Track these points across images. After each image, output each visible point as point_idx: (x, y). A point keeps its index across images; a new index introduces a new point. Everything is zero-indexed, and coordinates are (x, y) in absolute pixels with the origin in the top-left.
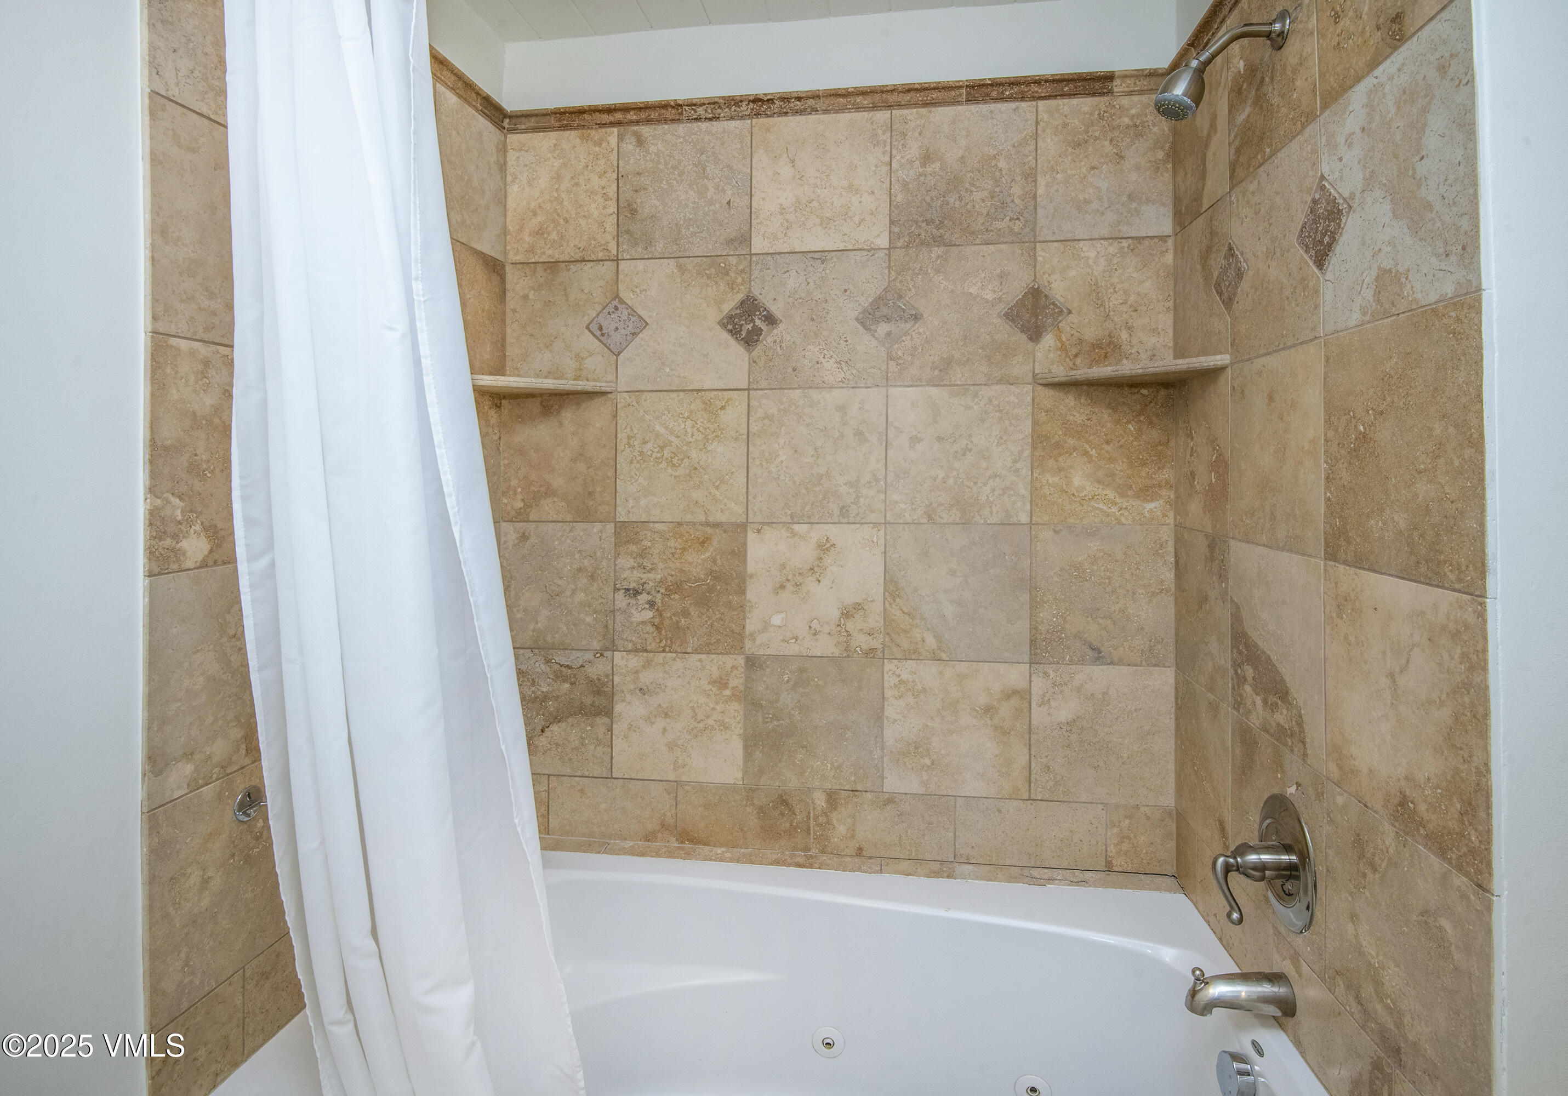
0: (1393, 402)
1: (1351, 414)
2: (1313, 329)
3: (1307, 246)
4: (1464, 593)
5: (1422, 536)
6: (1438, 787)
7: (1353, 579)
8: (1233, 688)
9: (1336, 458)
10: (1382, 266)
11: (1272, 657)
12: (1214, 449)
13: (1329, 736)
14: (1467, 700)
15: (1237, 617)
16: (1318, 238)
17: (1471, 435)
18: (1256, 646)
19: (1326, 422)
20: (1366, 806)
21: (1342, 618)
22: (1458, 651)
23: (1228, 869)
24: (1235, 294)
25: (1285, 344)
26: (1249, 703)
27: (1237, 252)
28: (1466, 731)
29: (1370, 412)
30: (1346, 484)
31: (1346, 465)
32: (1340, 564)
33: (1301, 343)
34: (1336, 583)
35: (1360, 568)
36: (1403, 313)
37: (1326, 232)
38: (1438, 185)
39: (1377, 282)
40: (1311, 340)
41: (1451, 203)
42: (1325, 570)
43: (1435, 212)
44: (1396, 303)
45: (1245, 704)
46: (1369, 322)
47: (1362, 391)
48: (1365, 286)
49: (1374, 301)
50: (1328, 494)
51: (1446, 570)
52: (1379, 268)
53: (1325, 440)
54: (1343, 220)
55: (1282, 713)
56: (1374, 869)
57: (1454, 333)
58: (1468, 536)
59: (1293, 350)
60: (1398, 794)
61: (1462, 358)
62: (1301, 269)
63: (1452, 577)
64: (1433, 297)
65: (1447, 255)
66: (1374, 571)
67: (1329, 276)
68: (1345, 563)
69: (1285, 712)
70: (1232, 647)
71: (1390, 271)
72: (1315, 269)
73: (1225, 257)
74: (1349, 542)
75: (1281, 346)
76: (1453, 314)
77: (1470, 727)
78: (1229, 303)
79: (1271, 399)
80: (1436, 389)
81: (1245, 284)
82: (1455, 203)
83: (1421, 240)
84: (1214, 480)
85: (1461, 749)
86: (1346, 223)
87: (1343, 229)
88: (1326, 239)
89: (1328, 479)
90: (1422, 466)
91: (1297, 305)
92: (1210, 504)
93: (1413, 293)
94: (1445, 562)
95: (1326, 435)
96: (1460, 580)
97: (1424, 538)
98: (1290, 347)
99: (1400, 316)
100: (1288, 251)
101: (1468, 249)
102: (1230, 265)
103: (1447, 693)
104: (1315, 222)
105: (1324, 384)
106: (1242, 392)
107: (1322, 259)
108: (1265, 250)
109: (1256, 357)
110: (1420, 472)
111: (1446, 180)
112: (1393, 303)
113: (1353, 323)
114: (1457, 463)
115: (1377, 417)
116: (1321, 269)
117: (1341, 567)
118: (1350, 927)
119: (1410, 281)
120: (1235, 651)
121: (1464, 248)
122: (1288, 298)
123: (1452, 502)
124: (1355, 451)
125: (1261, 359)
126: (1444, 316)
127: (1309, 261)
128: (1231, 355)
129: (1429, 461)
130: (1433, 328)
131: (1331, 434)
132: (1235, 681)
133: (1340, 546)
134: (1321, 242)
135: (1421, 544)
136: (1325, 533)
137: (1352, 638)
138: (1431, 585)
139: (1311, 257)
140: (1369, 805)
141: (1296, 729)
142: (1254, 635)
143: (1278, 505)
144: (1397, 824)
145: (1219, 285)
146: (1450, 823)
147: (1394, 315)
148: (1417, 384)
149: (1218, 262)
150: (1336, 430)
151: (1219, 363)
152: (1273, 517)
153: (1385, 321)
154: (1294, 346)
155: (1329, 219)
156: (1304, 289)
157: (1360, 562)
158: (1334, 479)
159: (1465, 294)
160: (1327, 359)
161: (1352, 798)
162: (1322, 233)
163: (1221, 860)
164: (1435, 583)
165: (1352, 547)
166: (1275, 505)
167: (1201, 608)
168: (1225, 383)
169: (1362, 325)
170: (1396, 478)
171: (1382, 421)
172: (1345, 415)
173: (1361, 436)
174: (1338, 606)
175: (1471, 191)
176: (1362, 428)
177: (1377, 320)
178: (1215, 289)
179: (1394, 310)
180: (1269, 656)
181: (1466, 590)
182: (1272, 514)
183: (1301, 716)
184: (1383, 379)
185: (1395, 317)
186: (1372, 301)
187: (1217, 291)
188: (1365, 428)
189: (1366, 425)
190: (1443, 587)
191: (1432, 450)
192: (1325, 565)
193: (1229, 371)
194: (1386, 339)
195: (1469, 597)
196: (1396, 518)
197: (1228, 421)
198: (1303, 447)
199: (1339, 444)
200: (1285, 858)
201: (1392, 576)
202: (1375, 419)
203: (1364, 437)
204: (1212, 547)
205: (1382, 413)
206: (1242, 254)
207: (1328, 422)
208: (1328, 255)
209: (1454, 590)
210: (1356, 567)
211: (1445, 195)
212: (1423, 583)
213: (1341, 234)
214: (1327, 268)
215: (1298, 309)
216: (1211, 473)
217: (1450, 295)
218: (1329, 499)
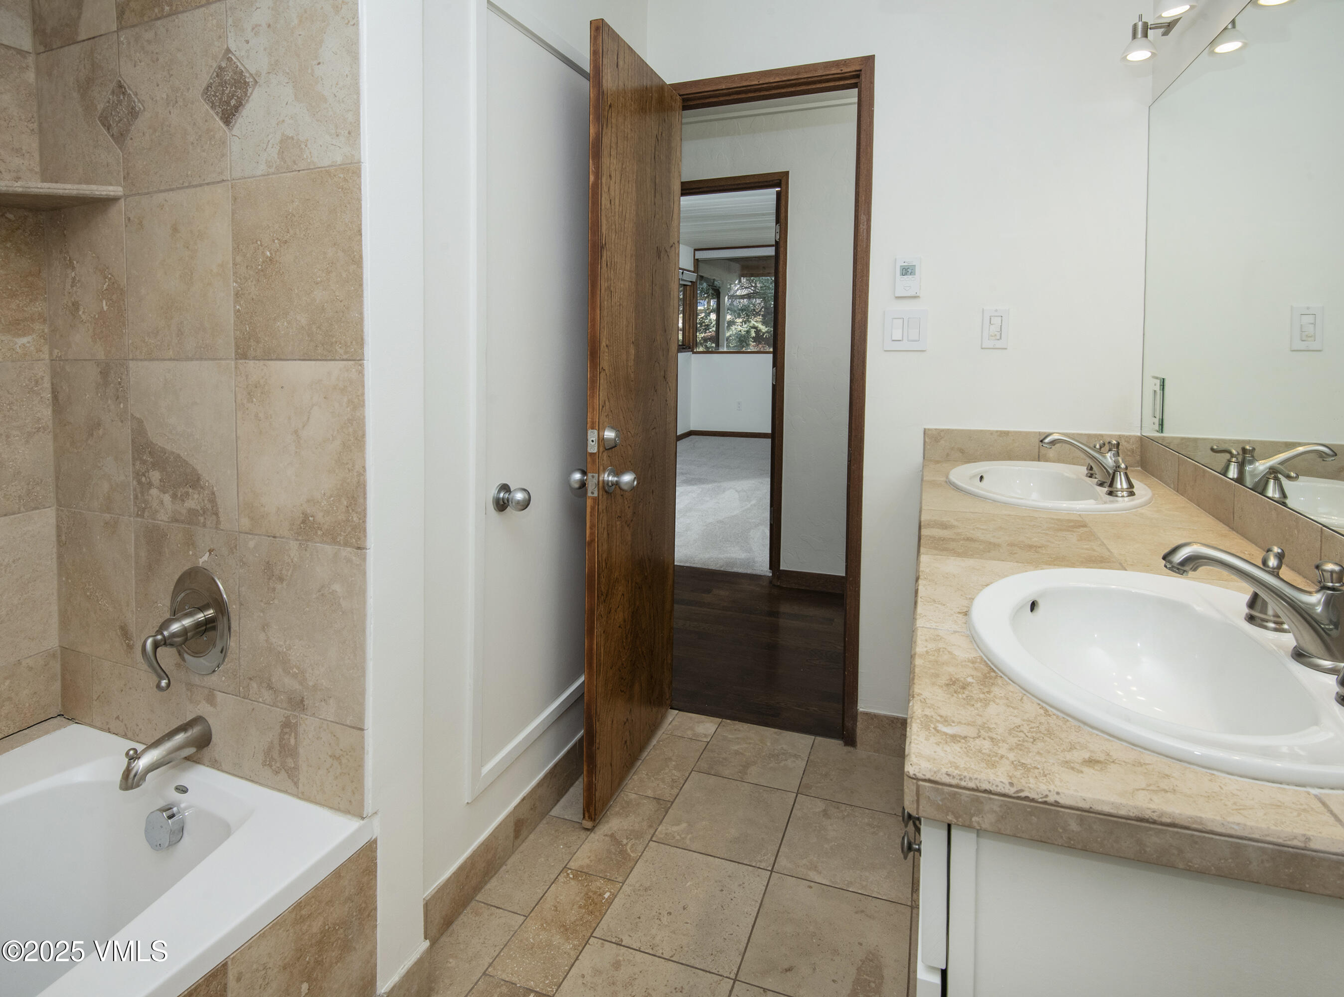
0: (295, 234)
1: (259, 243)
2: (221, 173)
3: (213, 103)
4: (350, 360)
5: (319, 327)
6: (331, 496)
7: (262, 370)
8: (136, 497)
9: (245, 278)
10: (285, 133)
11: (182, 455)
12: (105, 277)
13: (241, 498)
14: (351, 430)
15: (139, 431)
16: (225, 98)
17: (354, 257)
18: (164, 451)
19: (234, 249)
20: (274, 537)
21: (252, 402)
22: (345, 399)
23: (156, 645)
24: (128, 131)
25: (190, 183)
26: (155, 504)
27: (129, 91)
28: (351, 451)
29: (276, 241)
30: (254, 297)
31: (254, 282)
32: (250, 360)
33: (208, 184)
34: (247, 376)
35: (268, 360)
36: (303, 170)
37: (233, 96)
38: (332, 86)
39: (281, 144)
40: (218, 182)
41: (341, 101)
42: (236, 368)
43: (328, 103)
44: (297, 162)
45: (151, 507)
46: (273, 174)
47: (268, 225)
48: (270, 146)
49: (278, 158)
50: (238, 307)
51: (337, 348)
52: (283, 134)
53: (233, 264)
54: (250, 90)
55: (193, 499)
56: (281, 579)
57: (342, 189)
58: (352, 322)
59: (198, 189)
60: (301, 515)
61: (348, 205)
62: (206, 121)
63: (341, 351)
64: (326, 162)
65: (337, 135)
66: (281, 360)
67: (235, 131)
68: (255, 358)
69: (196, 496)
70: (134, 459)
71: (292, 138)
72: (222, 124)
73: (113, 93)
74: (258, 342)
75: (186, 184)
76: (342, 176)
77: (353, 447)
78: (120, 138)
79: (175, 230)
80: (329, 225)
81: (141, 123)
82: (343, 102)
83: (318, 121)
84: (105, 308)
85: (347, 464)
86: (251, 93)
87: (249, 97)
88: (233, 102)
89: (237, 295)
90: (319, 279)
91: (204, 151)
92: (102, 332)
93: (311, 157)
94: (336, 342)
95: (234, 259)
96: (346, 353)
97: (320, 329)
98: (196, 186)
99: (301, 172)
100: (192, 103)
101: (352, 134)
102: (120, 102)
103: (338, 430)
104: (221, 85)
105: (232, 219)
106: (141, 223)
107: (228, 117)
108: (165, 96)
109: (156, 192)
110: (317, 283)
111: (337, 84)
112: (294, 162)
113: (259, 173)
114: (344, 275)
115: (282, 244)
116: (228, 125)
117: (251, 362)
118: (262, 637)
119: (308, 148)
120: (138, 463)
121: (349, 133)
122: (192, 143)
123: (341, 301)
124: (262, 271)
125: (163, 194)
126: (335, 176)
127: (216, 117)
128: (124, 187)
129: (324, 275)
130: (327, 183)
131: (239, 259)
132: (138, 490)
133: (251, 346)
134: (228, 103)
135: (318, 334)
136: (235, 338)
137: (261, 415)
138: (326, 360)
139: (217, 113)
140: (278, 535)
141: (209, 506)
142: (160, 442)
143: (185, 323)
144: (300, 538)
145: (106, 118)
146: (339, 517)
147: (296, 171)
148: (315, 221)
149: (102, 98)
150: (245, 256)
151: (112, 193)
152: (180, 333)
153: (289, 174)
154: (201, 185)
155: (235, 87)
156: (210, 139)
157: (268, 356)
158: (243, 294)
159: (349, 164)
160: (235, 199)
161: (263, 537)
162: (228, 96)
163: (150, 642)
164: (329, 358)
165: (261, 345)
166: (182, 323)
167: (92, 435)
168: (117, 214)
169: (268, 175)
170: (298, 288)
171: (286, 248)
172: (253, 243)
173: (268, 260)
174: (249, 394)
175: (355, 97)
176: (268, 254)
177: (281, 173)
178: (101, 121)
179: (295, 167)
180: (179, 454)
181: (351, 358)
182: (179, 330)
183: (213, 493)
184: (286, 217)
185: (296, 173)
186: (276, 158)
187: (104, 125)
188: (271, 253)
189: (272, 251)
190: (335, 360)
191: (326, 267)
192: (236, 364)
193: (122, 202)
194: (289, 188)
195: (352, 362)
196: (298, 318)
197: (122, 250)
198: (212, 271)
199: (247, 267)
200: (200, 616)
201: (295, 360)
202: (280, 246)
203: (270, 260)
204: (105, 374)
205: (286, 242)
206: (136, 94)
207: (237, 249)
208: (234, 115)
209: (343, 360)
210: (265, 360)
211: (337, 94)
212: (320, 360)
213: (247, 100)
214: (234, 125)
215: (204, 154)
216: (102, 302)
217: (339, 163)
218: (239, 311)
